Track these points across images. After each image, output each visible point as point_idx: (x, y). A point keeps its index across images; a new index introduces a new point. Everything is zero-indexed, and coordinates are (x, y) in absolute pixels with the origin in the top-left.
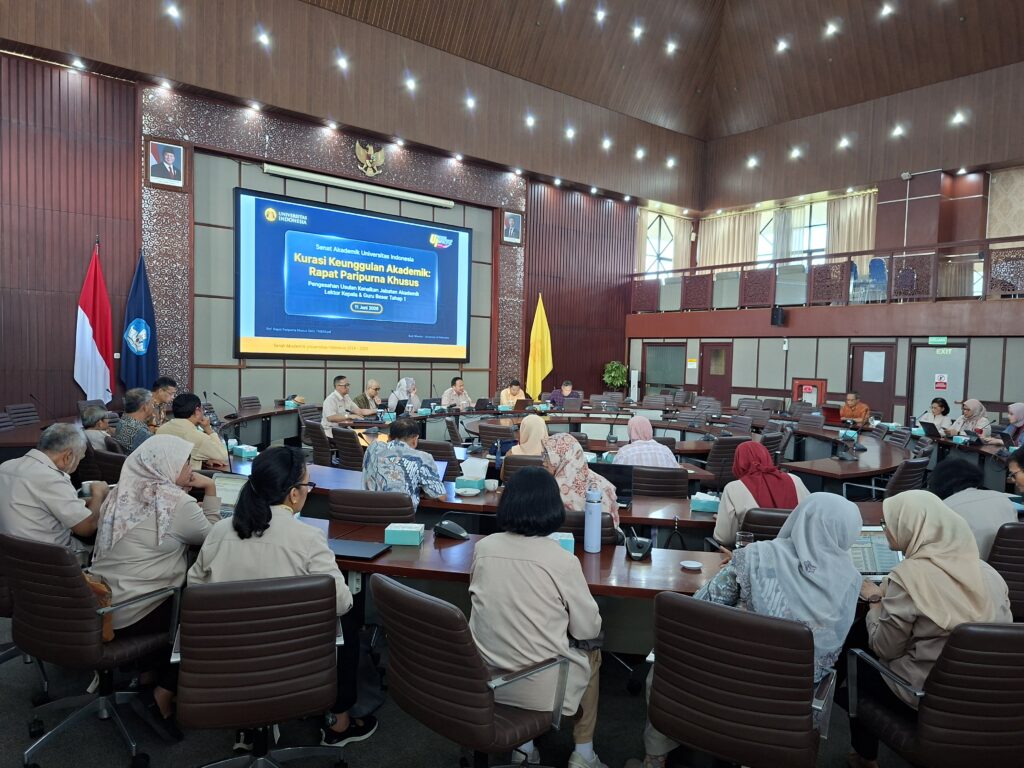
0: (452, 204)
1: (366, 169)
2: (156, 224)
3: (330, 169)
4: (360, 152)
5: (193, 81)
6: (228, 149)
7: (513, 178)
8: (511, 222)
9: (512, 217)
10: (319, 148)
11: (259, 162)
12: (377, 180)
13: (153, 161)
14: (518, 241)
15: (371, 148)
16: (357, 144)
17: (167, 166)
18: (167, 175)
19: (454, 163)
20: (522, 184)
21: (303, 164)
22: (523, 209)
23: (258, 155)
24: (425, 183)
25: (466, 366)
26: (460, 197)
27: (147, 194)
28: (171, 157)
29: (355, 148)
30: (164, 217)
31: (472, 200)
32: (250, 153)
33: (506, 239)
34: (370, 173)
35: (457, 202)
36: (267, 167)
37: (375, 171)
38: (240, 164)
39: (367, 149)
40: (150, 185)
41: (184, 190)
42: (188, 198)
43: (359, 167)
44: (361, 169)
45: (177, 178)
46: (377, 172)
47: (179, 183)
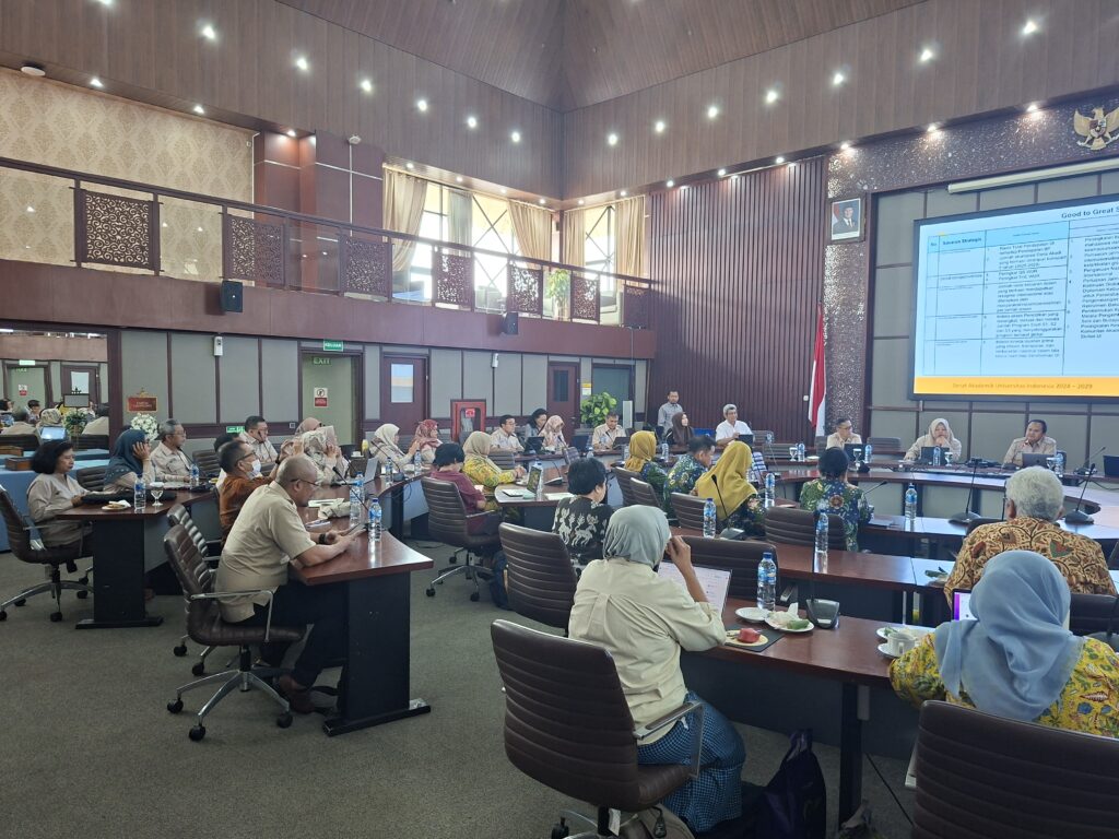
1: (1090, 142)
2: (836, 277)
3: (1031, 164)
4: (1081, 123)
5: (872, 131)
6: (907, 184)
10: (1018, 142)
11: (944, 185)
12: (1115, 149)
13: (835, 220)
15: (1099, 112)
16: (1077, 113)
17: (846, 221)
18: (847, 230)
21: (994, 169)
23: (940, 178)
28: (850, 211)
29: (1072, 121)
30: (845, 269)
32: (930, 180)
34: (1099, 144)
36: (952, 187)
37: (1106, 139)
38: (926, 193)
39: (1093, 116)
40: (832, 243)
41: (861, 240)
42: (866, 246)
43: (1079, 143)
44: (1083, 144)
45: (855, 229)
46: (1111, 140)
47: (856, 234)
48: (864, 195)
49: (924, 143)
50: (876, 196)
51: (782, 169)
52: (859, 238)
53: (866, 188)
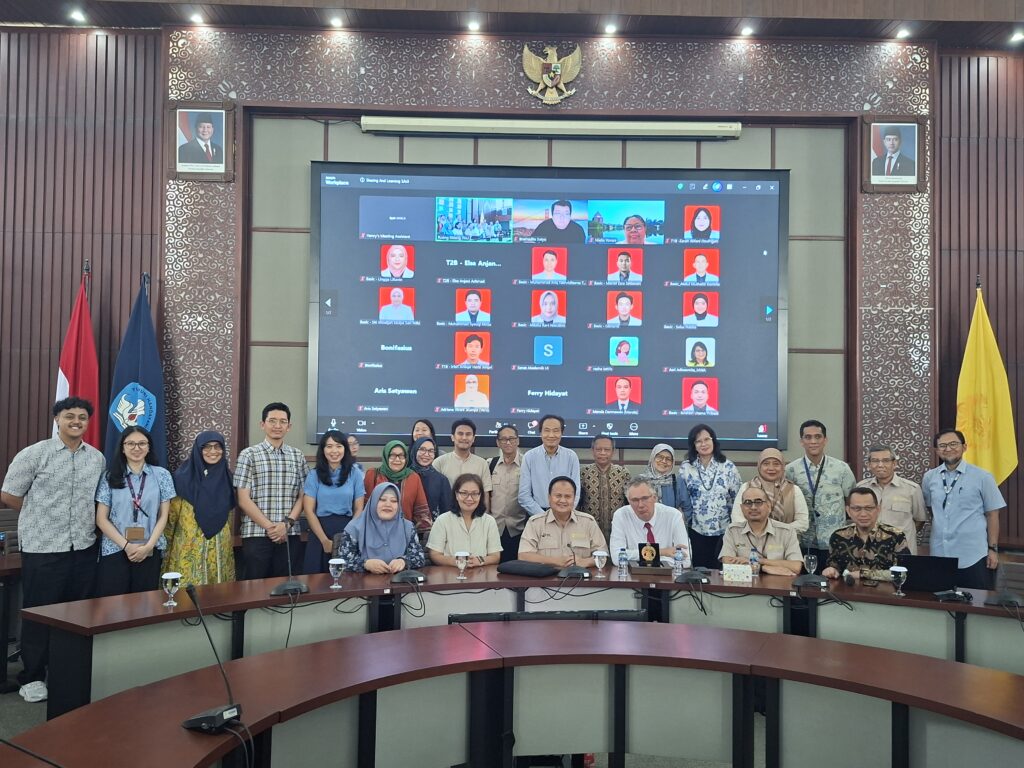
0: (736, 127)
1: (543, 92)
4: (531, 63)
7: (893, 50)
8: (889, 142)
9: (895, 132)
11: (353, 115)
13: (181, 139)
14: (912, 180)
15: (552, 52)
16: (526, 49)
17: (202, 144)
19: (742, 45)
20: (918, 58)
21: (425, 104)
22: (925, 112)
24: (674, 96)
26: (753, 110)
27: (173, 190)
28: (207, 128)
29: (521, 58)
31: (786, 110)
33: (876, 180)
34: (552, 97)
35: (748, 121)
36: (366, 121)
37: (560, 92)
38: (327, 124)
39: (545, 56)
40: (177, 176)
41: (227, 179)
42: (235, 190)
43: (530, 90)
44: (534, 92)
45: (216, 160)
46: (567, 94)
47: (220, 168)
48: (230, 107)
49: (323, 44)
50: (252, 113)
51: (83, 36)
52: (226, 174)
53: (233, 95)
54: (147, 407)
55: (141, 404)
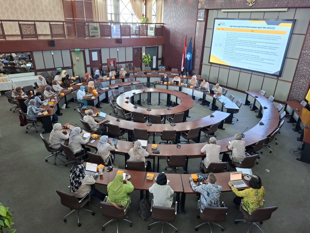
1: (249, 4)
2: (198, 30)
3: (238, 7)
6: (214, 8)
11: (221, 9)
12: (254, 7)
13: (199, 15)
17: (201, 15)
18: (201, 18)
25: (280, 78)
27: (198, 23)
28: (202, 13)
30: (200, 28)
32: (218, 8)
37: (252, 4)
38: (218, 11)
42: (205, 23)
47: (203, 19)
48: (205, 9)
50: (208, 10)
54: (190, 56)
55: (190, 55)
